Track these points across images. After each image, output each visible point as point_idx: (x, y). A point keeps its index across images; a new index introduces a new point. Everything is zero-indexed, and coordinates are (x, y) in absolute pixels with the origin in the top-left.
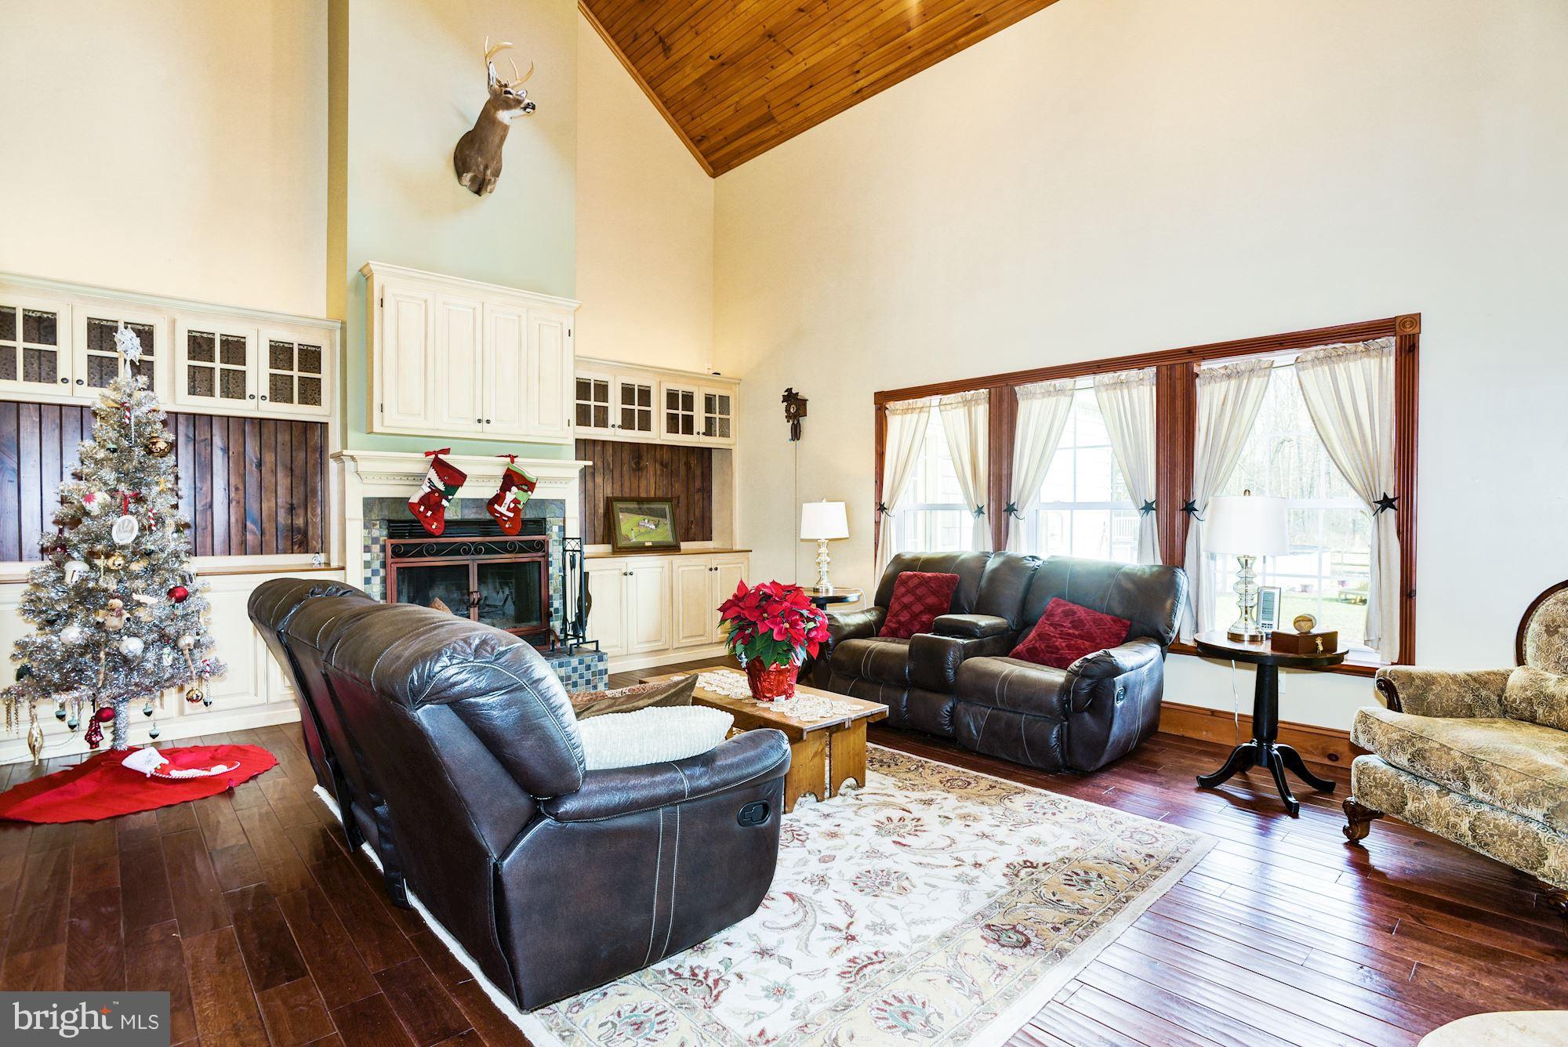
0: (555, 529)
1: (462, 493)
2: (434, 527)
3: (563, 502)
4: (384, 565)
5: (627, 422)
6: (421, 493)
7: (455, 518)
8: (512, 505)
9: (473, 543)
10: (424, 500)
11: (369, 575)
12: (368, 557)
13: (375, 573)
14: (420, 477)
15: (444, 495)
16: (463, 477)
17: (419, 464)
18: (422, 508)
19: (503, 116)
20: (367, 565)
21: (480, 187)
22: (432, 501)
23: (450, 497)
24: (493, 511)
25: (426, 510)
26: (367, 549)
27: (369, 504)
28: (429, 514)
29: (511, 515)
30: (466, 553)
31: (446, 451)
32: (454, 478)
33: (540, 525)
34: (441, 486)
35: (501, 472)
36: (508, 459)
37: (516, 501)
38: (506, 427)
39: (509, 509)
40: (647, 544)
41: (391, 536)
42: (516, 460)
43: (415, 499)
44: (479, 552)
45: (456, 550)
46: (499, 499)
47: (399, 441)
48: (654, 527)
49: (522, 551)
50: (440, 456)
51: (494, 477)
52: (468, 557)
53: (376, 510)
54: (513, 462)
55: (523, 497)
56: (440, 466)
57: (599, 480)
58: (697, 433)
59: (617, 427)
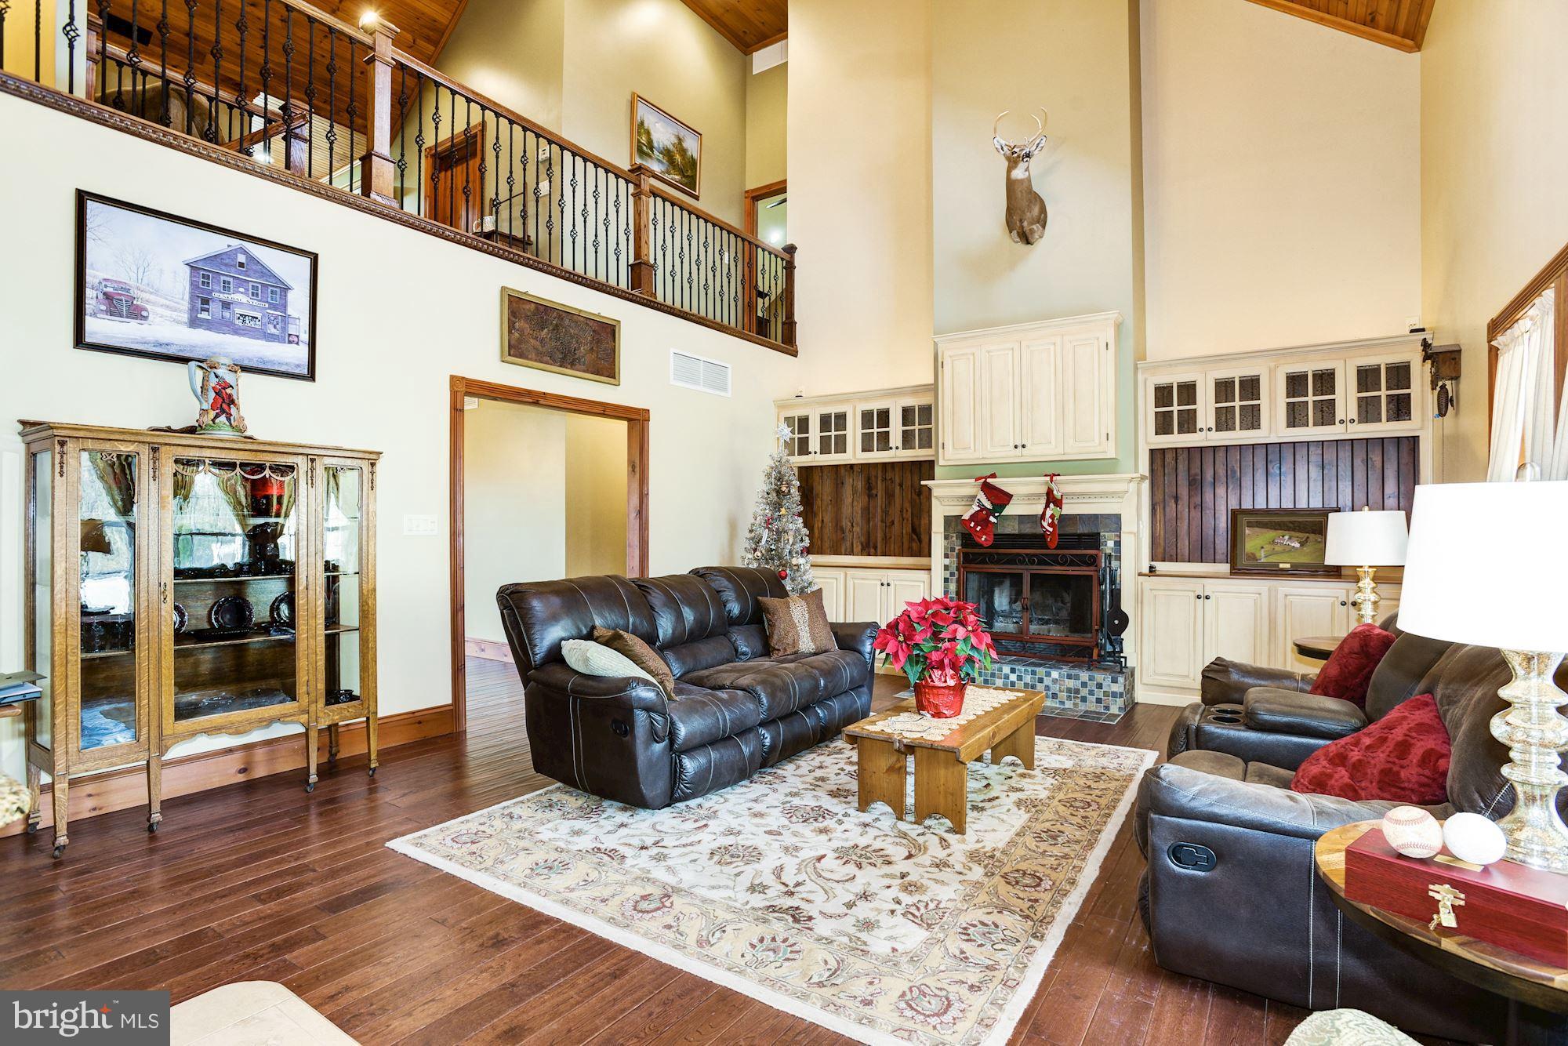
0: (1111, 544)
1: (1010, 510)
2: (983, 539)
3: (1118, 517)
4: (958, 569)
5: (1224, 422)
6: (972, 512)
7: (1013, 532)
8: (1050, 521)
9: (1027, 554)
10: (973, 517)
11: (948, 576)
12: (947, 562)
13: (952, 574)
14: (973, 497)
15: (991, 512)
16: (1009, 497)
17: (971, 488)
18: (972, 525)
19: (1018, 173)
20: (946, 568)
21: (1026, 238)
22: (980, 517)
23: (997, 514)
24: (1043, 527)
25: (976, 525)
26: (946, 556)
27: (949, 521)
28: (978, 528)
29: (1051, 529)
30: (1022, 562)
31: (993, 476)
32: (1000, 498)
33: (1094, 540)
34: (988, 505)
35: (1044, 490)
36: (1048, 478)
37: (1052, 516)
38: (1037, 451)
39: (1049, 525)
40: (1281, 566)
41: (963, 545)
42: (1054, 478)
43: (966, 517)
44: (1033, 563)
45: (1012, 560)
46: (1044, 513)
47: (961, 471)
48: (1297, 545)
49: (1072, 564)
50: (989, 480)
51: (1039, 496)
52: (1023, 567)
53: (953, 524)
54: (1052, 481)
55: (1057, 512)
56: (988, 488)
57: (1221, 491)
58: (1342, 422)
59: (1210, 430)
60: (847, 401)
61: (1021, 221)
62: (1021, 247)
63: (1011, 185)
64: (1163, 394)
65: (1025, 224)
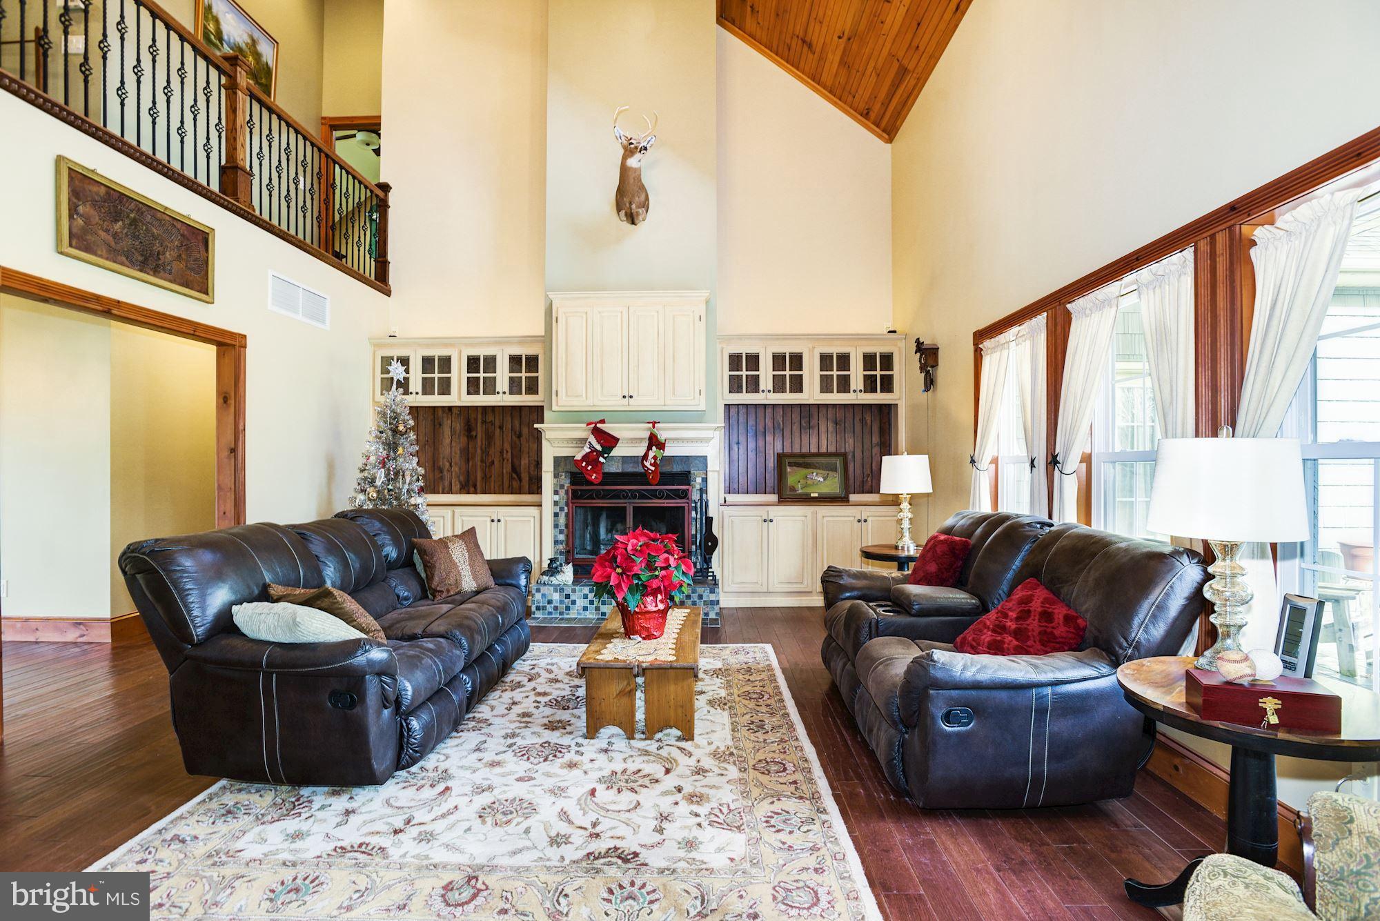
0: (699, 480)
1: (617, 452)
2: (593, 477)
3: (705, 458)
4: (567, 504)
5: (779, 386)
6: (583, 453)
7: (618, 471)
8: (653, 461)
9: (630, 490)
10: (585, 458)
11: (558, 511)
12: (557, 498)
13: (562, 509)
14: (584, 441)
15: (600, 454)
16: (617, 440)
17: (582, 431)
18: (584, 464)
19: (632, 162)
20: (556, 503)
21: (632, 219)
22: (591, 458)
23: (606, 455)
24: (644, 466)
25: (587, 465)
26: (556, 493)
27: (558, 461)
28: (589, 468)
29: (653, 468)
30: (625, 498)
31: (603, 422)
32: (609, 442)
33: (685, 478)
34: (599, 447)
35: (647, 435)
36: (651, 425)
37: (655, 458)
38: (647, 400)
39: (651, 464)
40: (812, 495)
41: (572, 483)
42: (656, 425)
43: (578, 457)
44: (635, 498)
45: (617, 494)
46: (645, 457)
47: (572, 416)
48: (822, 480)
49: (668, 497)
50: (599, 425)
51: (641, 440)
52: (626, 501)
53: (562, 464)
54: (654, 427)
55: (659, 454)
56: (598, 433)
57: (769, 438)
58: (855, 391)
59: (769, 391)
60: (451, 345)
61: (630, 203)
62: (627, 226)
63: (624, 170)
64: (735, 361)
65: (634, 206)
